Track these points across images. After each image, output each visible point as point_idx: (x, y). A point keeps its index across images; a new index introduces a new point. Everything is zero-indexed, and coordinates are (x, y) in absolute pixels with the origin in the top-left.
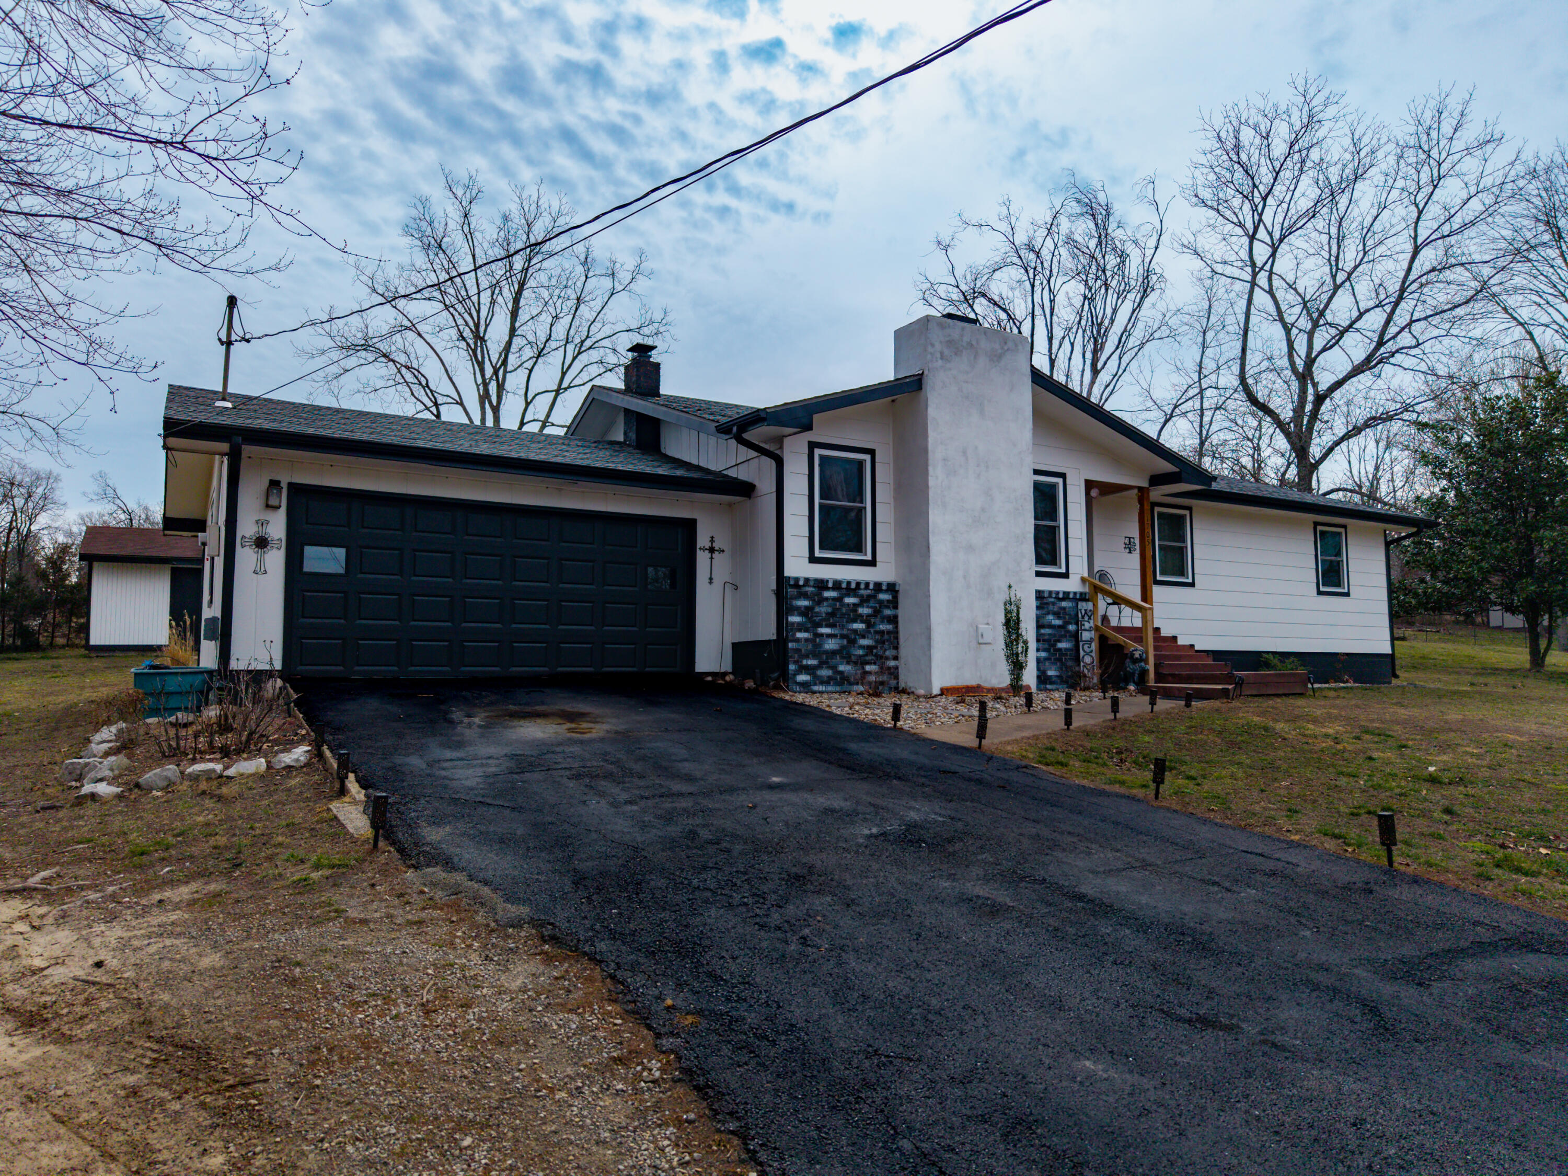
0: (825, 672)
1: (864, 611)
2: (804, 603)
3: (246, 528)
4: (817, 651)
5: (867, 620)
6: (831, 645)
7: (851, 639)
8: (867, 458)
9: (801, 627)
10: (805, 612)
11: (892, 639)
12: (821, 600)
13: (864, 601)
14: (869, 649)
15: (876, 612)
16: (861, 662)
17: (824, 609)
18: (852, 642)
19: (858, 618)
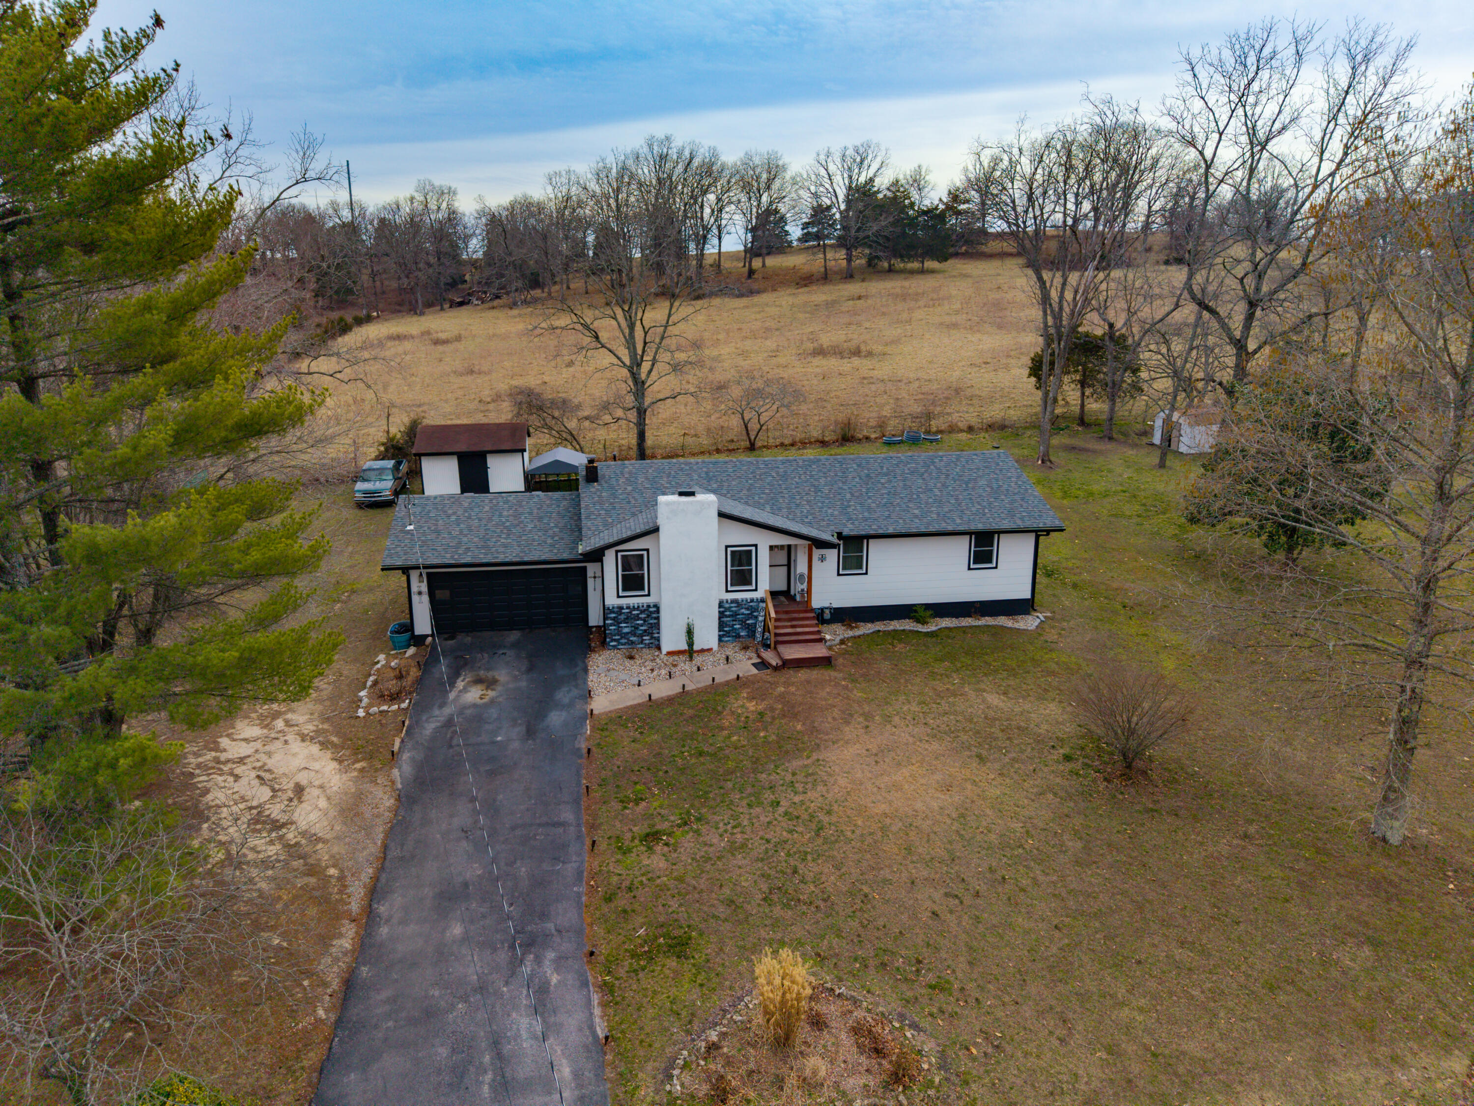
0: (623, 641)
1: (643, 616)
2: (613, 615)
3: (414, 589)
4: (619, 633)
5: (645, 621)
6: (626, 630)
7: (636, 628)
8: (645, 553)
9: (611, 625)
10: (614, 619)
11: (657, 626)
12: (621, 614)
13: (642, 612)
14: (645, 631)
15: (648, 616)
16: (641, 636)
17: (622, 617)
18: (637, 628)
19: (639, 619)
